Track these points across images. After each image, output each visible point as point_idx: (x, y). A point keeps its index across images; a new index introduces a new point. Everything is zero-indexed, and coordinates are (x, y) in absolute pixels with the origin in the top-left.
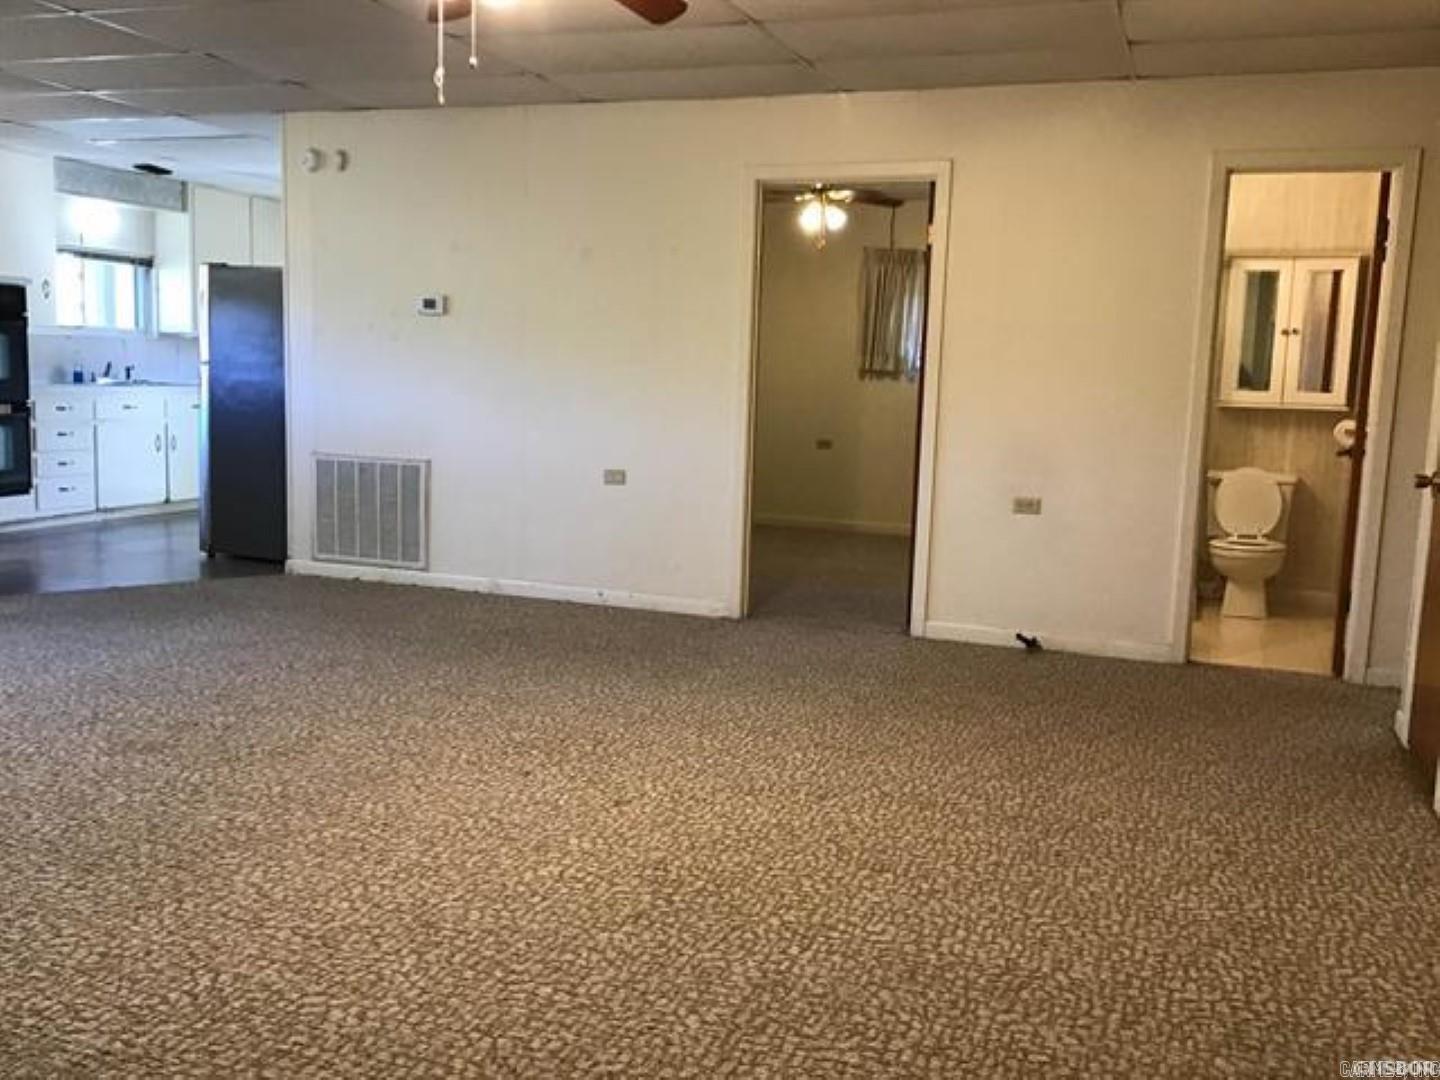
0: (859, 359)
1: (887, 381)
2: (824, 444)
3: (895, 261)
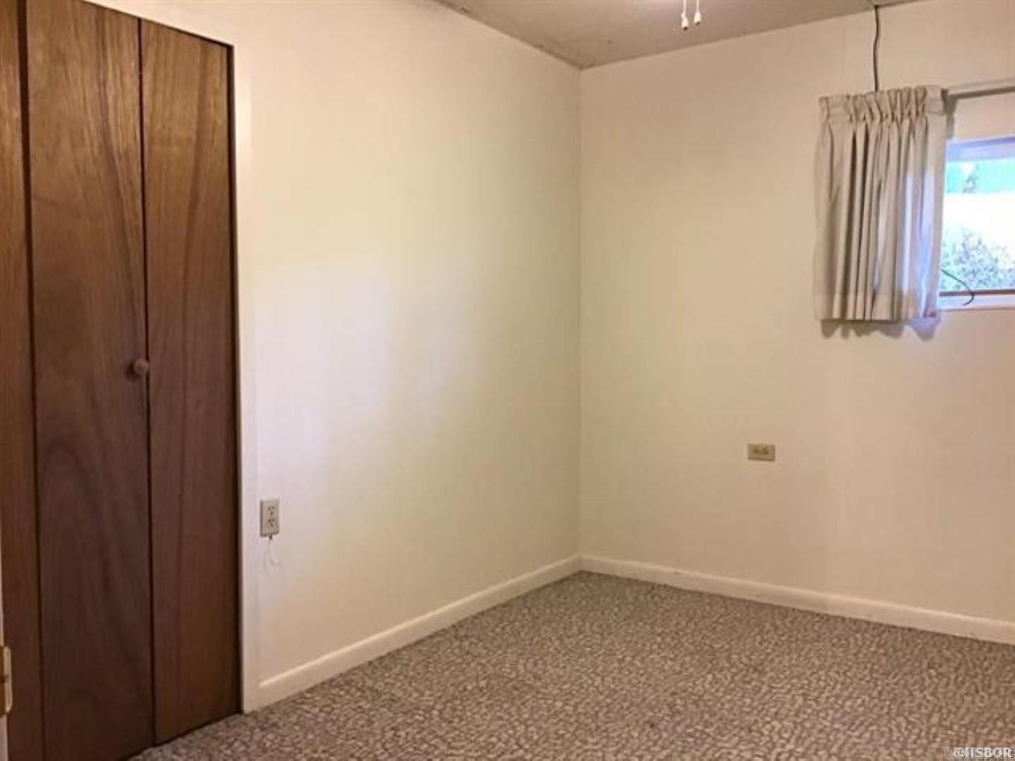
0: (820, 299)
1: (877, 336)
2: (762, 453)
3: (884, 115)
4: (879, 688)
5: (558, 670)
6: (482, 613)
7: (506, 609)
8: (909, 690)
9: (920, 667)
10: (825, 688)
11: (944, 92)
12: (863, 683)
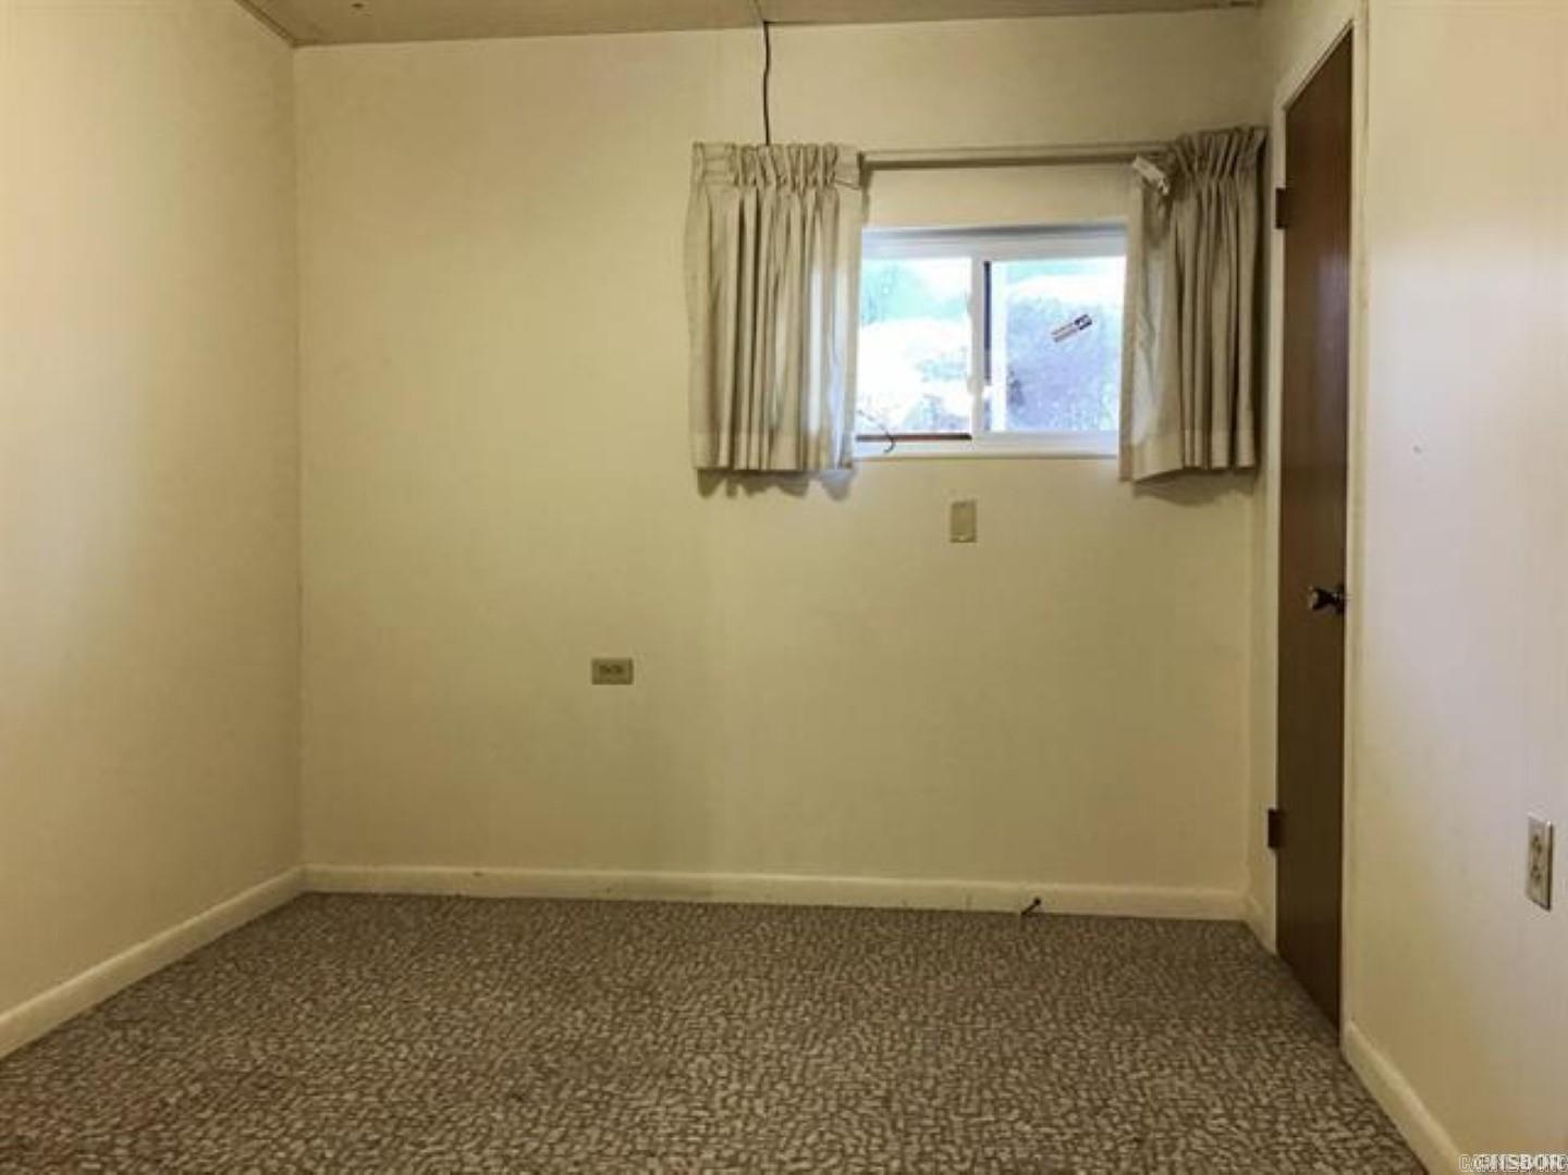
2: (612, 672)
3: (782, 179)
4: (820, 987)
5: (324, 1046)
6: (148, 980)
7: (193, 967)
8: (858, 985)
9: (857, 953)
10: (748, 1000)
11: (861, 157)
12: (796, 984)
